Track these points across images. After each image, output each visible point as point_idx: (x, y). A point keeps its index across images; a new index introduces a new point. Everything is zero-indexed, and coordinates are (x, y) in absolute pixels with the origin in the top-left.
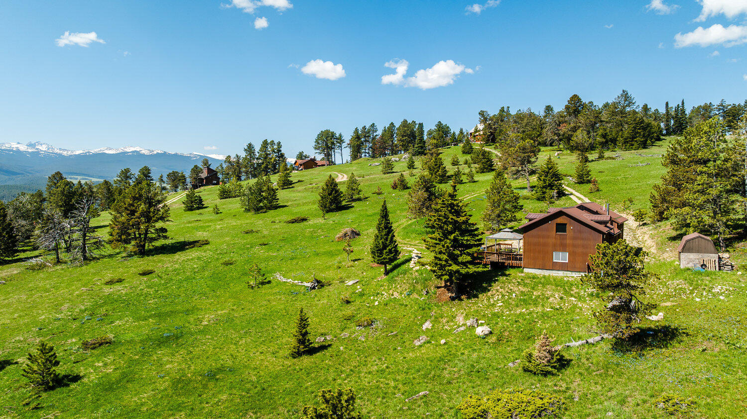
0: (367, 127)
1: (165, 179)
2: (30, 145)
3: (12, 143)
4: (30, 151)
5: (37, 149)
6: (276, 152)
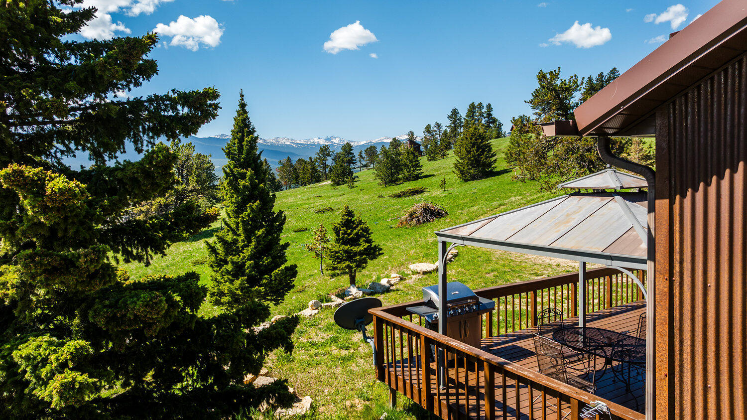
0: (605, 74)
1: (364, 155)
2: (328, 139)
3: (315, 139)
5: (332, 142)
6: (486, 117)
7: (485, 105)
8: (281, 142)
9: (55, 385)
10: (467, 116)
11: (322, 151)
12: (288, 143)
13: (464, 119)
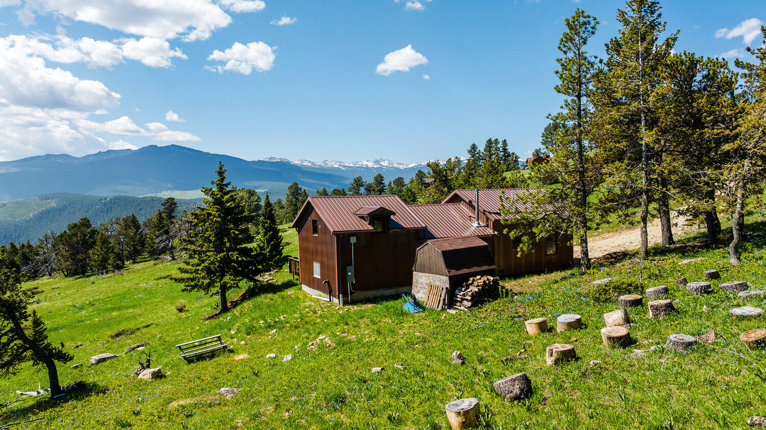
2: (377, 162)
3: (364, 162)
4: (375, 166)
5: (381, 165)
6: (502, 152)
7: (501, 141)
8: (330, 164)
9: (235, 256)
10: (485, 150)
11: (356, 181)
12: (337, 166)
13: (482, 153)
